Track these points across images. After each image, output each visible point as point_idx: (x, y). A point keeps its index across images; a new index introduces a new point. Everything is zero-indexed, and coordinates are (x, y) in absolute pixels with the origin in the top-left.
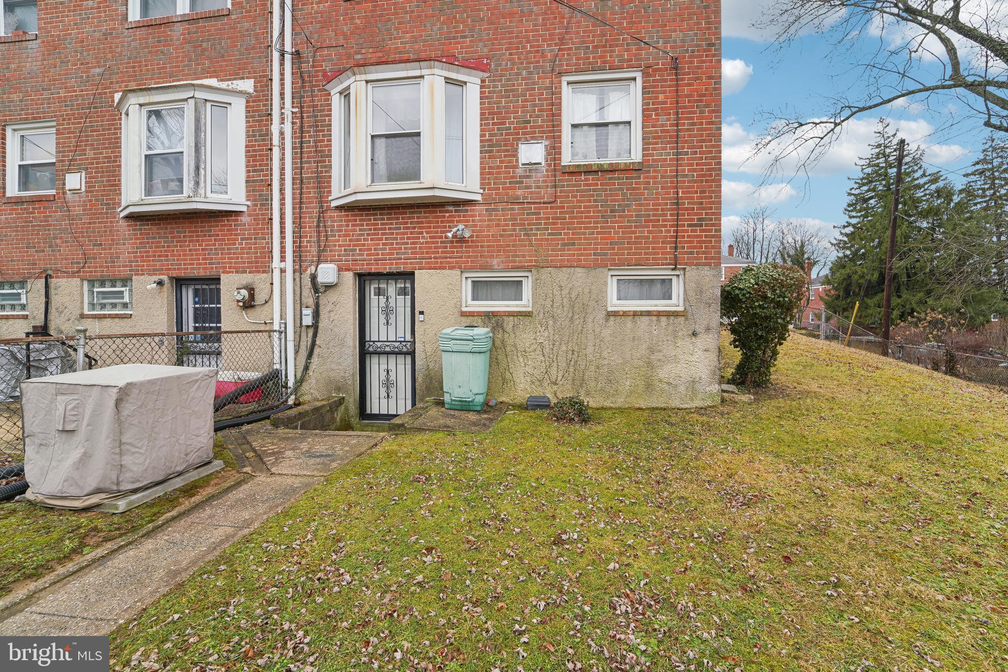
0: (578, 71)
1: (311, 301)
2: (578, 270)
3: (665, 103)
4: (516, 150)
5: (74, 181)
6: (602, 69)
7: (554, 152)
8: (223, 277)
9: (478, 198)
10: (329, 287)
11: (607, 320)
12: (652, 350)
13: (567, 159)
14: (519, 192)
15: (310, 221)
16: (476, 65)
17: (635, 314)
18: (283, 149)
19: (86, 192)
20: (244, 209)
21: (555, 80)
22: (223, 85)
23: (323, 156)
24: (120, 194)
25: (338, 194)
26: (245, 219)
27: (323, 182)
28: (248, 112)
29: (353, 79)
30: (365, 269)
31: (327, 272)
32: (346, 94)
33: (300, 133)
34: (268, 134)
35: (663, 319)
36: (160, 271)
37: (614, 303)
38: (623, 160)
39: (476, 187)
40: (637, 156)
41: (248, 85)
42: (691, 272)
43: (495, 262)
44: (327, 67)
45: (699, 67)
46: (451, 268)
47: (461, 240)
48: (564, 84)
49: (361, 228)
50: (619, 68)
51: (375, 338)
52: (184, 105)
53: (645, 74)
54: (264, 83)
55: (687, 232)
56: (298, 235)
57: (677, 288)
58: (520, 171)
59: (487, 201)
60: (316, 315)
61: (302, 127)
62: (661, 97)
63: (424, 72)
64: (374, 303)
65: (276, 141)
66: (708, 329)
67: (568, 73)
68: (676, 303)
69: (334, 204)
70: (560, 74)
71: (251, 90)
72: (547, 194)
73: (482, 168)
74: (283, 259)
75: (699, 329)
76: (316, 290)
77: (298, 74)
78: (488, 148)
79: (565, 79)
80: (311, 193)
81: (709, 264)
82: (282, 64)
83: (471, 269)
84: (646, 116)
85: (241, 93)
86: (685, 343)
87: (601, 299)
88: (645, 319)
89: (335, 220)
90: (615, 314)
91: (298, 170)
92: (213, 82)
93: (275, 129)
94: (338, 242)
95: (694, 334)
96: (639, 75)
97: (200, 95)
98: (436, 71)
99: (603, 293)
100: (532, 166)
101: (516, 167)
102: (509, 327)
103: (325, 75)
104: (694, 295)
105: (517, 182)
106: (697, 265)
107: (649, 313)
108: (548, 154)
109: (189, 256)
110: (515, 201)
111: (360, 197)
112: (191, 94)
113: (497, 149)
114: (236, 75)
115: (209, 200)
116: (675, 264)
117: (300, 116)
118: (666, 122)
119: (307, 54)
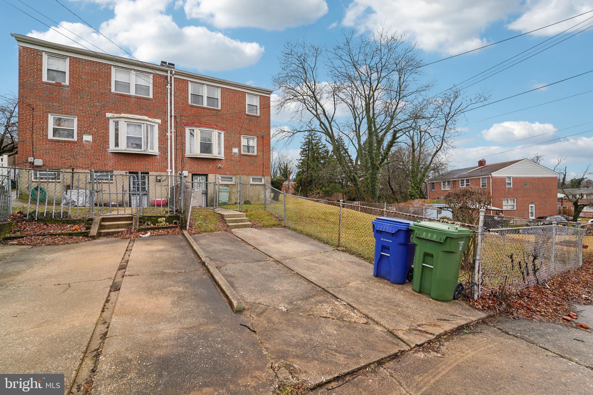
0: (245, 135)
2: (245, 175)
3: (261, 144)
4: (232, 149)
5: (88, 138)
6: (248, 135)
7: (240, 151)
8: (150, 173)
9: (224, 159)
10: (185, 177)
11: (250, 186)
13: (242, 153)
14: (232, 158)
15: (179, 160)
16: (223, 129)
17: (255, 185)
18: (171, 140)
19: (93, 142)
20: (158, 154)
22: (150, 119)
23: (183, 144)
24: (109, 145)
25: (188, 154)
26: (158, 157)
27: (183, 150)
28: (159, 128)
29: (195, 128)
30: (193, 173)
31: (185, 173)
32: (192, 130)
33: (176, 137)
34: (165, 135)
35: (261, 186)
36: (126, 170)
37: (251, 183)
38: (253, 154)
40: (255, 154)
41: (159, 121)
42: (266, 177)
43: (227, 173)
44: (184, 121)
45: (267, 138)
46: (216, 174)
47: (219, 168)
48: (242, 138)
49: (195, 164)
50: (253, 136)
53: (257, 138)
54: (165, 122)
55: (265, 169)
56: (175, 163)
57: (263, 180)
58: (233, 154)
59: (226, 159)
61: (177, 135)
63: (213, 130)
64: (195, 181)
65: (169, 138)
66: (269, 188)
68: (263, 183)
69: (186, 156)
70: (241, 135)
71: (160, 123)
72: (238, 159)
73: (225, 152)
74: (171, 169)
75: (267, 188)
77: (176, 122)
78: (226, 148)
79: (242, 136)
80: (179, 152)
81: (269, 176)
82: (171, 118)
83: (222, 174)
84: (257, 146)
85: (158, 123)
87: (249, 182)
88: (257, 186)
89: (187, 161)
90: (252, 185)
91: (176, 146)
92: (146, 118)
93: (169, 134)
94: (187, 166)
96: (256, 138)
97: (148, 123)
98: (216, 131)
99: (250, 180)
100: (235, 153)
102: (230, 188)
103: (183, 123)
104: (266, 181)
105: (232, 156)
109: (139, 166)
110: (232, 160)
111: (198, 156)
112: (146, 122)
113: (228, 148)
114: (154, 117)
115: (150, 152)
116: (263, 175)
117: (176, 132)
118: (261, 148)
119: (178, 117)
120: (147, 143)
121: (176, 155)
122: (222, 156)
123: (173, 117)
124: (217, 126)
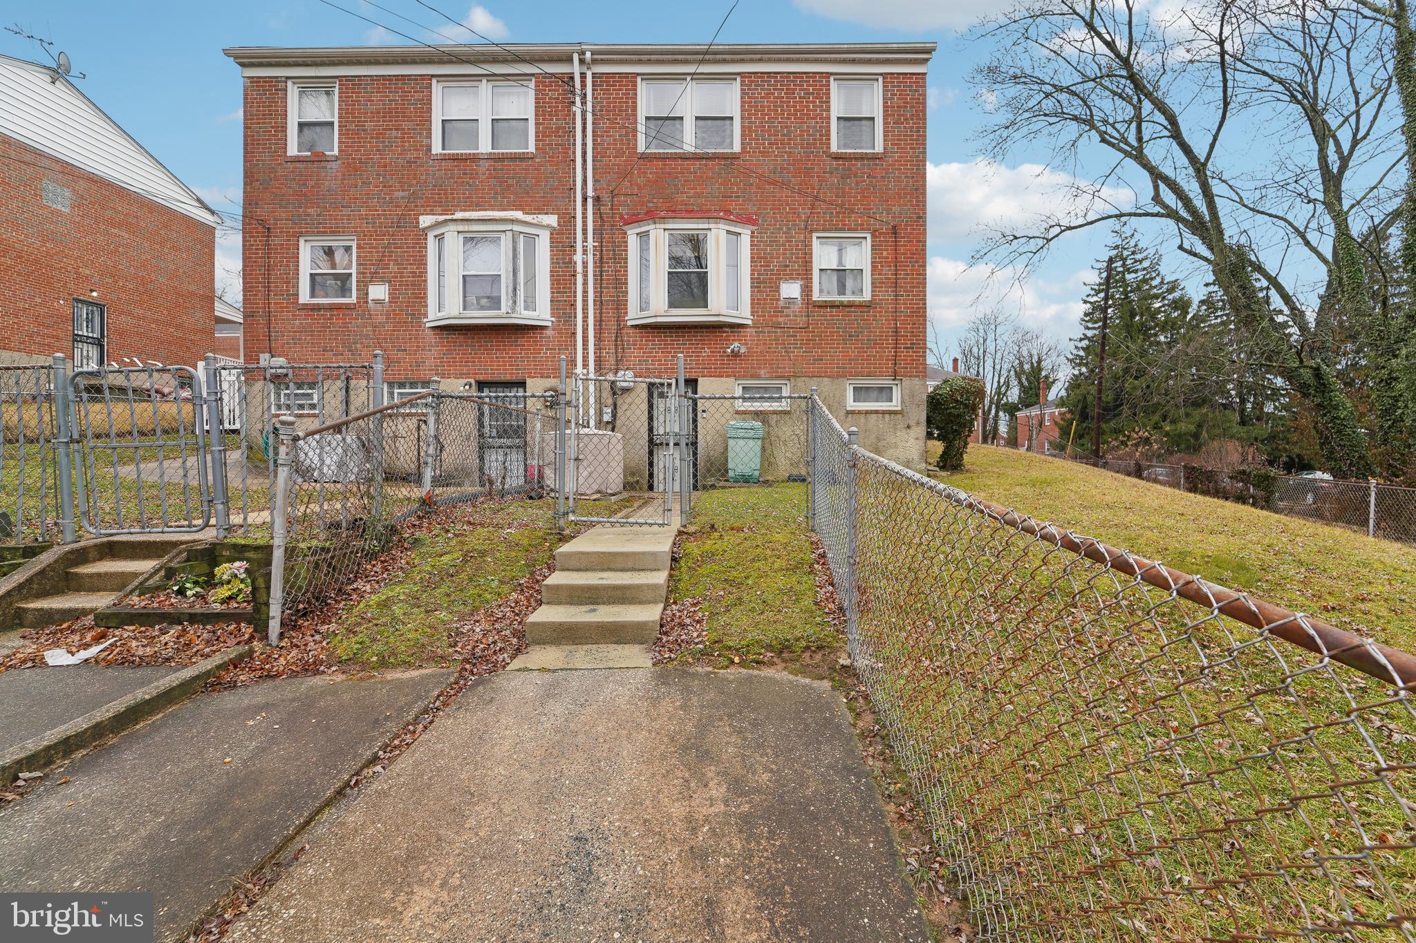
0: (824, 230)
1: (610, 401)
2: (825, 379)
3: (887, 258)
4: (778, 287)
5: (378, 292)
6: (842, 230)
7: (807, 290)
8: (529, 381)
9: (749, 322)
10: (626, 390)
11: (847, 417)
12: (879, 439)
13: (816, 296)
14: (781, 319)
15: (610, 336)
16: (748, 220)
17: (867, 412)
18: (585, 275)
19: (390, 302)
20: (549, 324)
21: (808, 236)
22: (528, 218)
23: (620, 283)
24: (427, 306)
25: (634, 315)
26: (549, 332)
27: (620, 305)
28: (552, 242)
29: (653, 226)
31: (625, 377)
32: (644, 236)
33: (600, 263)
34: (572, 263)
35: (887, 416)
36: (467, 375)
37: (851, 404)
38: (857, 299)
39: (748, 315)
40: (867, 296)
41: (552, 220)
42: (906, 381)
43: (762, 372)
44: (623, 210)
45: (911, 234)
46: (727, 376)
47: (735, 355)
48: (814, 239)
49: (654, 344)
50: (855, 230)
51: (661, 432)
52: (503, 236)
53: (873, 236)
54: (567, 220)
55: (903, 354)
56: (598, 348)
57: (896, 394)
58: (781, 303)
59: (756, 325)
60: (614, 415)
61: (601, 258)
62: (885, 253)
63: (711, 226)
64: (661, 404)
65: (579, 268)
66: (918, 423)
67: (817, 230)
68: (895, 405)
69: (629, 323)
70: (812, 232)
71: (555, 224)
72: (802, 321)
73: (752, 300)
74: (585, 366)
75: (912, 423)
76: (614, 394)
77: (598, 215)
78: (756, 283)
79: (815, 235)
80: (610, 313)
81: (918, 376)
82: (584, 206)
83: (744, 377)
84: (874, 268)
85: (548, 226)
86: (902, 434)
87: (842, 402)
88: (874, 416)
89: (631, 337)
90: (853, 412)
91: (599, 294)
92: (518, 215)
93: (578, 258)
94: (634, 354)
95: (909, 427)
96: (869, 236)
97: (517, 228)
98: (721, 226)
99: (844, 396)
100: (791, 301)
101: (778, 300)
102: (773, 423)
103: (622, 217)
104: (906, 399)
105: (779, 312)
106: (910, 376)
107: (876, 412)
108: (803, 291)
109: (498, 364)
110: (778, 326)
111: (660, 320)
112: (509, 227)
113: (764, 285)
114: (540, 210)
115: (523, 316)
116: (895, 375)
117: (600, 249)
118: (888, 272)
119: (606, 198)
120: (515, 289)
121: (599, 322)
122: (744, 314)
123: (590, 201)
124: (728, 212)
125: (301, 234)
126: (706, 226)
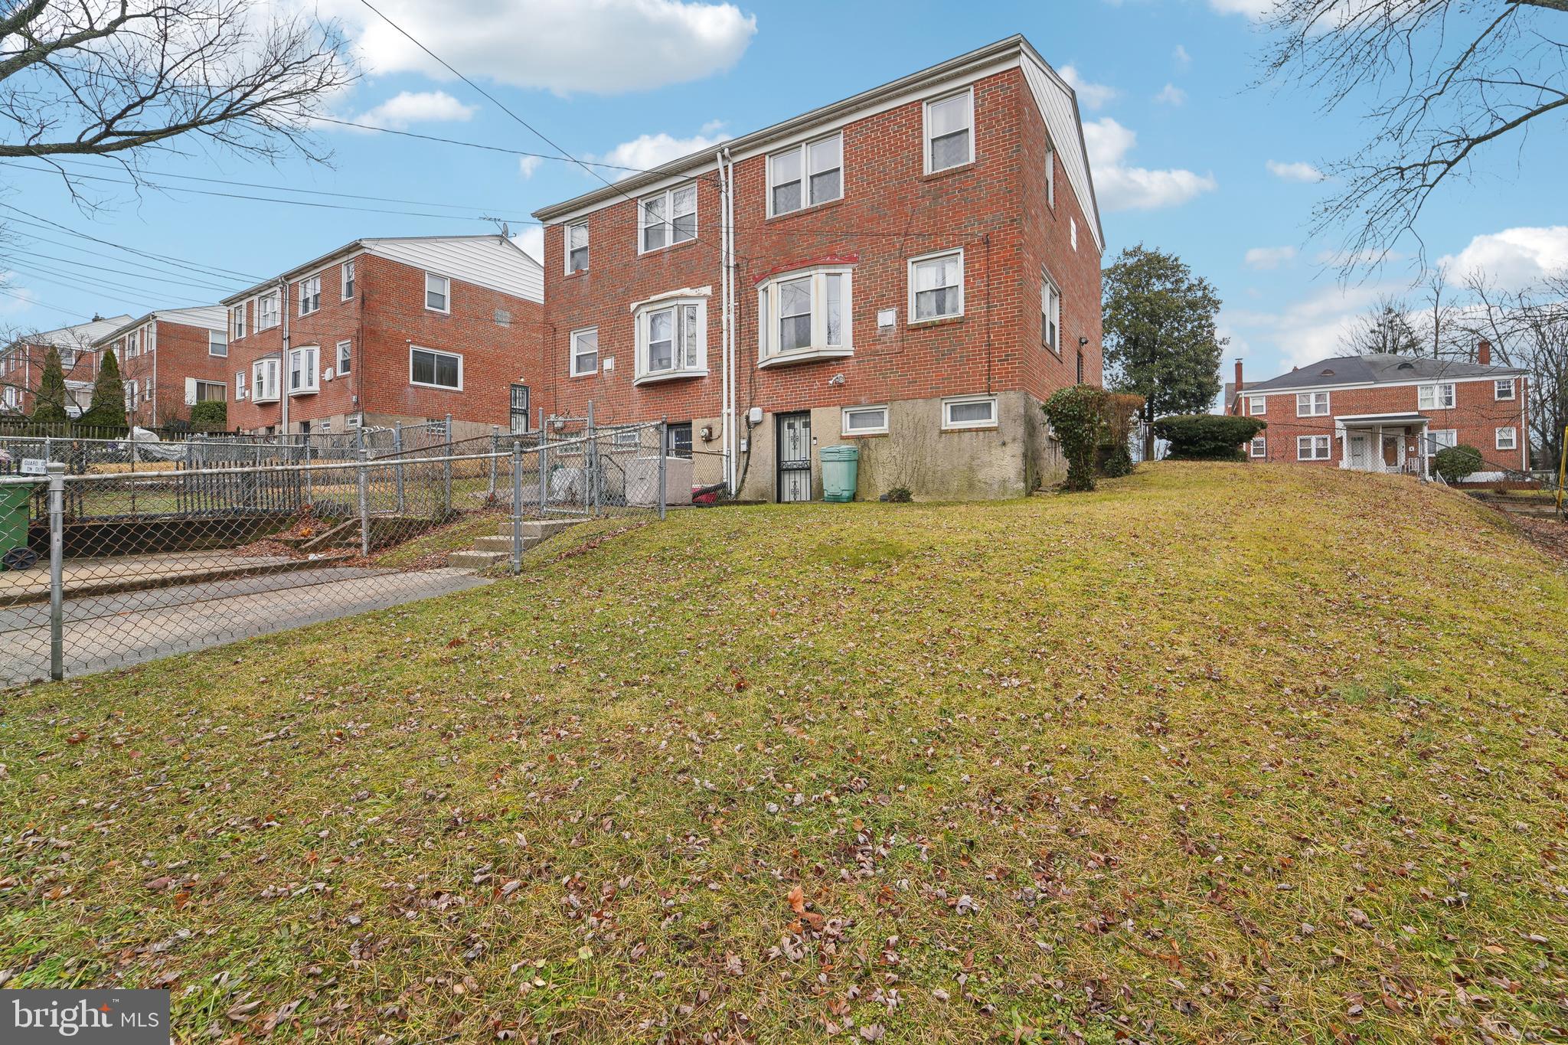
0: (918, 254)
1: (746, 435)
2: (919, 400)
3: (980, 269)
4: (876, 317)
5: (608, 364)
6: (934, 250)
7: (902, 315)
8: (694, 422)
9: (851, 354)
10: (757, 424)
11: (940, 437)
12: (973, 459)
13: (911, 320)
14: (878, 347)
15: (746, 379)
16: (849, 259)
17: (960, 431)
18: (729, 331)
19: (615, 370)
20: (706, 374)
21: (902, 263)
22: (692, 292)
23: (753, 333)
24: (635, 371)
25: (762, 360)
26: (706, 381)
27: (753, 351)
28: (708, 309)
29: (770, 281)
30: (779, 410)
31: (755, 414)
32: (765, 290)
33: (739, 319)
34: (720, 322)
35: (981, 433)
36: (657, 419)
37: (948, 424)
38: (952, 316)
39: (850, 346)
40: (961, 312)
41: (707, 290)
42: (1005, 396)
43: (863, 399)
44: (755, 272)
45: (1004, 239)
46: (834, 405)
47: (839, 385)
48: (910, 264)
49: (777, 381)
50: (947, 248)
51: (786, 459)
52: (672, 310)
53: (966, 250)
54: (717, 288)
55: (997, 366)
56: (738, 390)
57: (994, 409)
58: (879, 332)
59: (857, 355)
60: (749, 444)
61: (740, 315)
62: (977, 266)
63: (812, 272)
64: (787, 433)
65: (725, 327)
66: (1014, 440)
67: (911, 256)
68: (993, 421)
69: (760, 366)
70: (906, 258)
71: (710, 293)
72: (897, 346)
73: (854, 332)
74: (729, 406)
75: (1007, 439)
76: (749, 427)
77: (738, 279)
78: (857, 317)
79: (910, 260)
80: (746, 360)
81: (1015, 389)
82: (728, 273)
83: (848, 405)
84: (967, 282)
85: (704, 296)
86: (997, 452)
87: (935, 421)
88: (967, 434)
89: (761, 378)
90: (946, 432)
91: (738, 344)
92: (688, 292)
93: (724, 318)
94: (763, 392)
95: (1004, 444)
96: (961, 251)
97: (681, 302)
98: (820, 271)
99: (940, 416)
100: (887, 328)
101: (876, 329)
102: (872, 446)
103: (754, 278)
104: (1004, 415)
105: (877, 340)
106: (1006, 390)
107: (970, 430)
108: (898, 317)
109: (674, 408)
110: (876, 353)
111: (774, 361)
112: (675, 303)
113: (863, 316)
114: (701, 285)
115: (687, 371)
116: (989, 391)
117: (738, 308)
118: (980, 284)
119: (743, 266)
120: (680, 350)
121: (739, 368)
122: (844, 345)
123: (732, 270)
124: (834, 255)
125: (570, 330)
126: (808, 274)
